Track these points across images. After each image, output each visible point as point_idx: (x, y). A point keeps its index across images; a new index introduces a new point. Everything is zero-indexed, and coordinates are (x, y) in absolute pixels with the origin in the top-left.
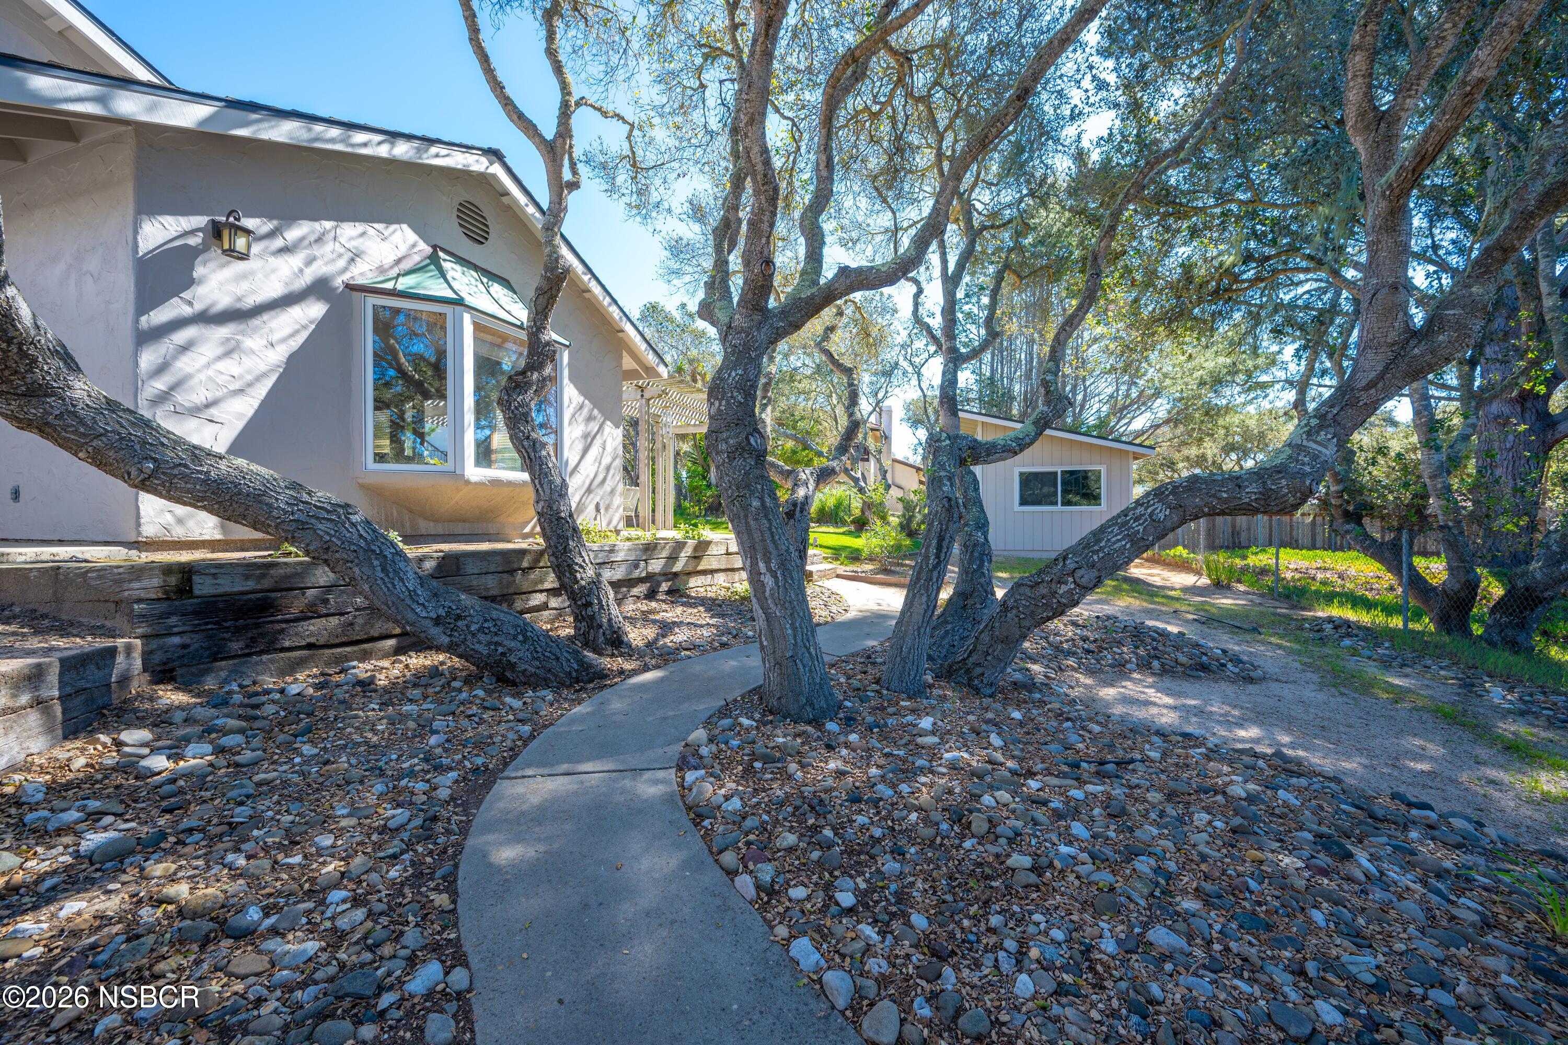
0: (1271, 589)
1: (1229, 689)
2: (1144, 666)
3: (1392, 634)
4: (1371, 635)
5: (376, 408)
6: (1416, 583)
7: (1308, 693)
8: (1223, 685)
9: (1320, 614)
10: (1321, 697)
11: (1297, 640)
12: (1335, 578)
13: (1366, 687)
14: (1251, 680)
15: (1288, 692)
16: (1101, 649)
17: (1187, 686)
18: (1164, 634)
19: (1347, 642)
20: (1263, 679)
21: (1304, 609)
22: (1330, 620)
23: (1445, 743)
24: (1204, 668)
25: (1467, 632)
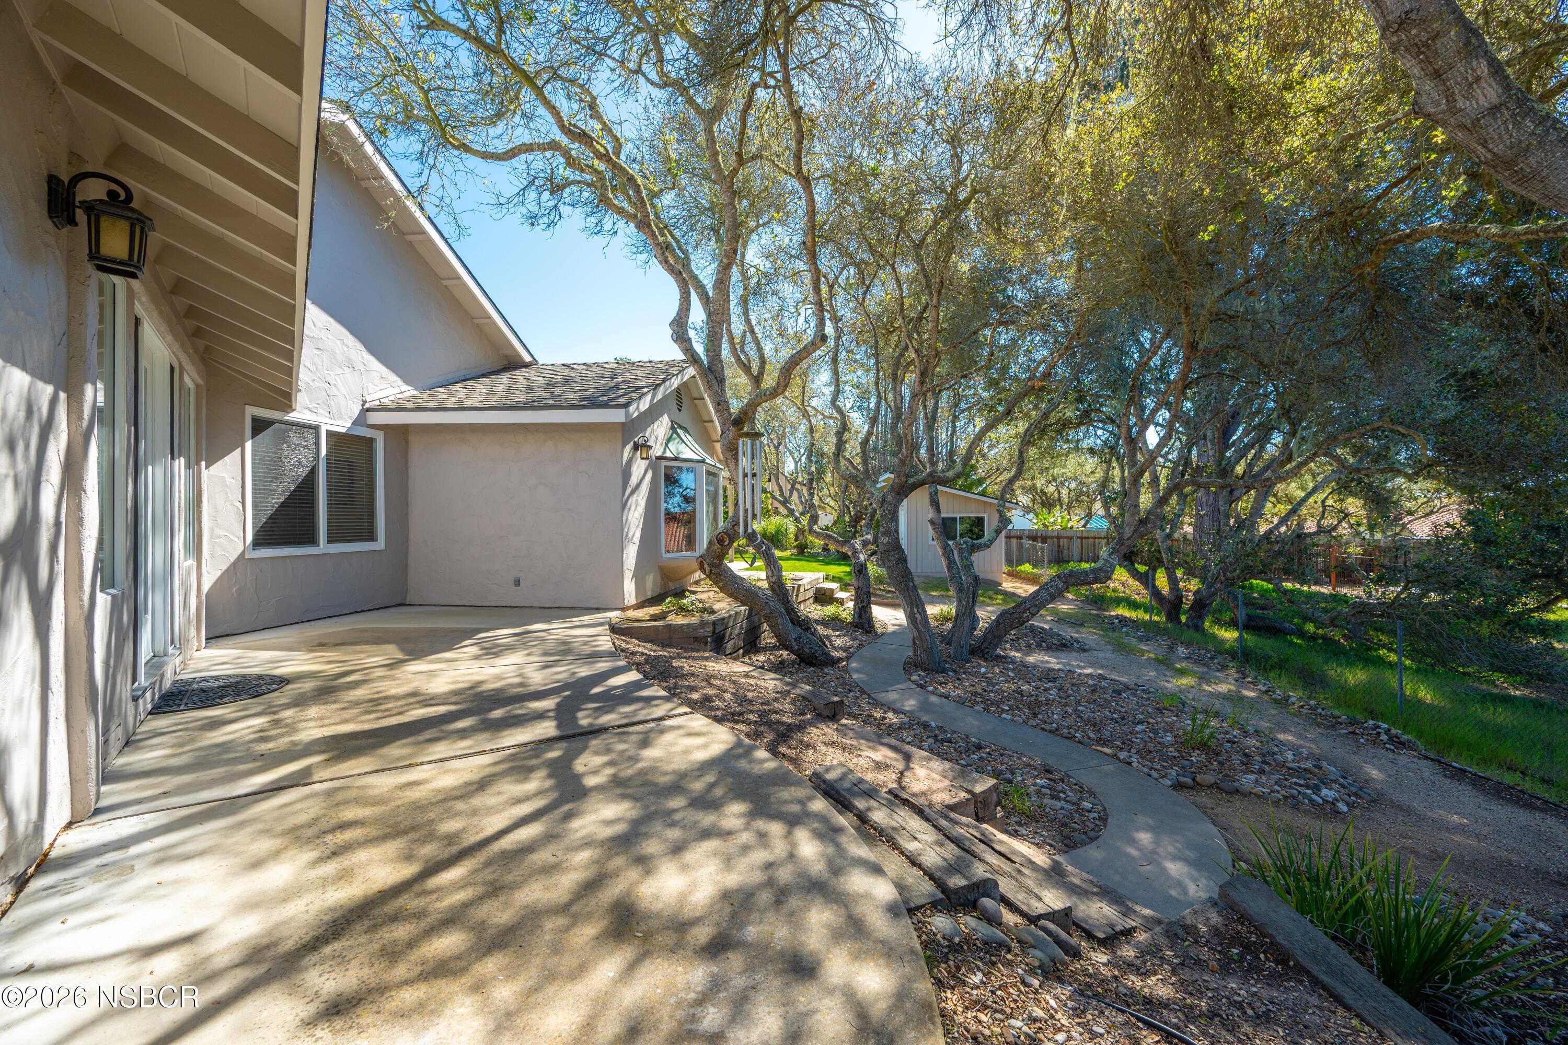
0: (1087, 597)
1: (1077, 654)
2: (1039, 646)
3: (1145, 624)
4: (1136, 624)
5: (667, 523)
6: (1156, 593)
7: (1109, 655)
8: (1074, 653)
9: (1113, 613)
10: (1113, 656)
11: (1102, 629)
12: (1120, 587)
13: (1131, 651)
14: (1084, 651)
15: (1099, 654)
16: (1018, 639)
17: (1059, 654)
18: (1043, 629)
19: (1124, 630)
20: (1089, 650)
21: (1105, 610)
22: (1117, 617)
23: (1157, 670)
24: (1065, 645)
25: (1179, 621)
